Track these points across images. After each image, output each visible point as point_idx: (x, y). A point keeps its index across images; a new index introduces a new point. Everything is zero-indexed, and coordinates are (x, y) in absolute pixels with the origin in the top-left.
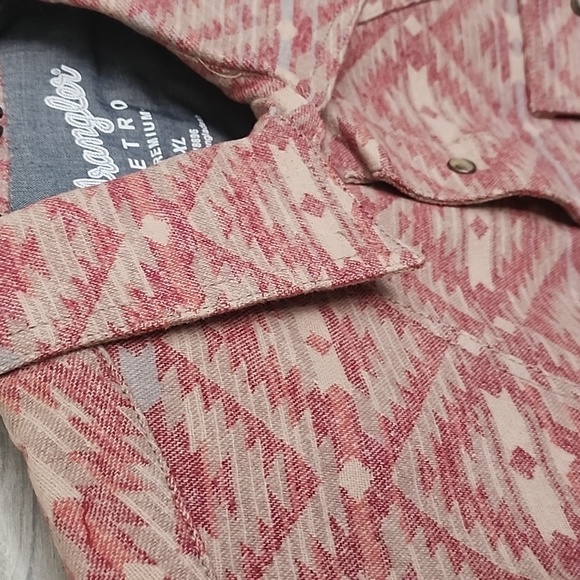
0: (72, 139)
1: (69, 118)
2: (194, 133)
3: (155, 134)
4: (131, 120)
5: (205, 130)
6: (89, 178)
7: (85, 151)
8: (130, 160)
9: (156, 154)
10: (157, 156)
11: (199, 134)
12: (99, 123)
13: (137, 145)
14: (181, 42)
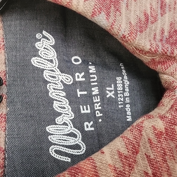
0: (48, 92)
1: (46, 75)
2: (119, 79)
3: (96, 83)
4: (83, 74)
5: (126, 77)
6: (56, 124)
7: (55, 102)
8: (81, 107)
9: (97, 101)
10: (97, 103)
11: (122, 80)
12: (64, 77)
13: (86, 93)
14: (124, 37)
